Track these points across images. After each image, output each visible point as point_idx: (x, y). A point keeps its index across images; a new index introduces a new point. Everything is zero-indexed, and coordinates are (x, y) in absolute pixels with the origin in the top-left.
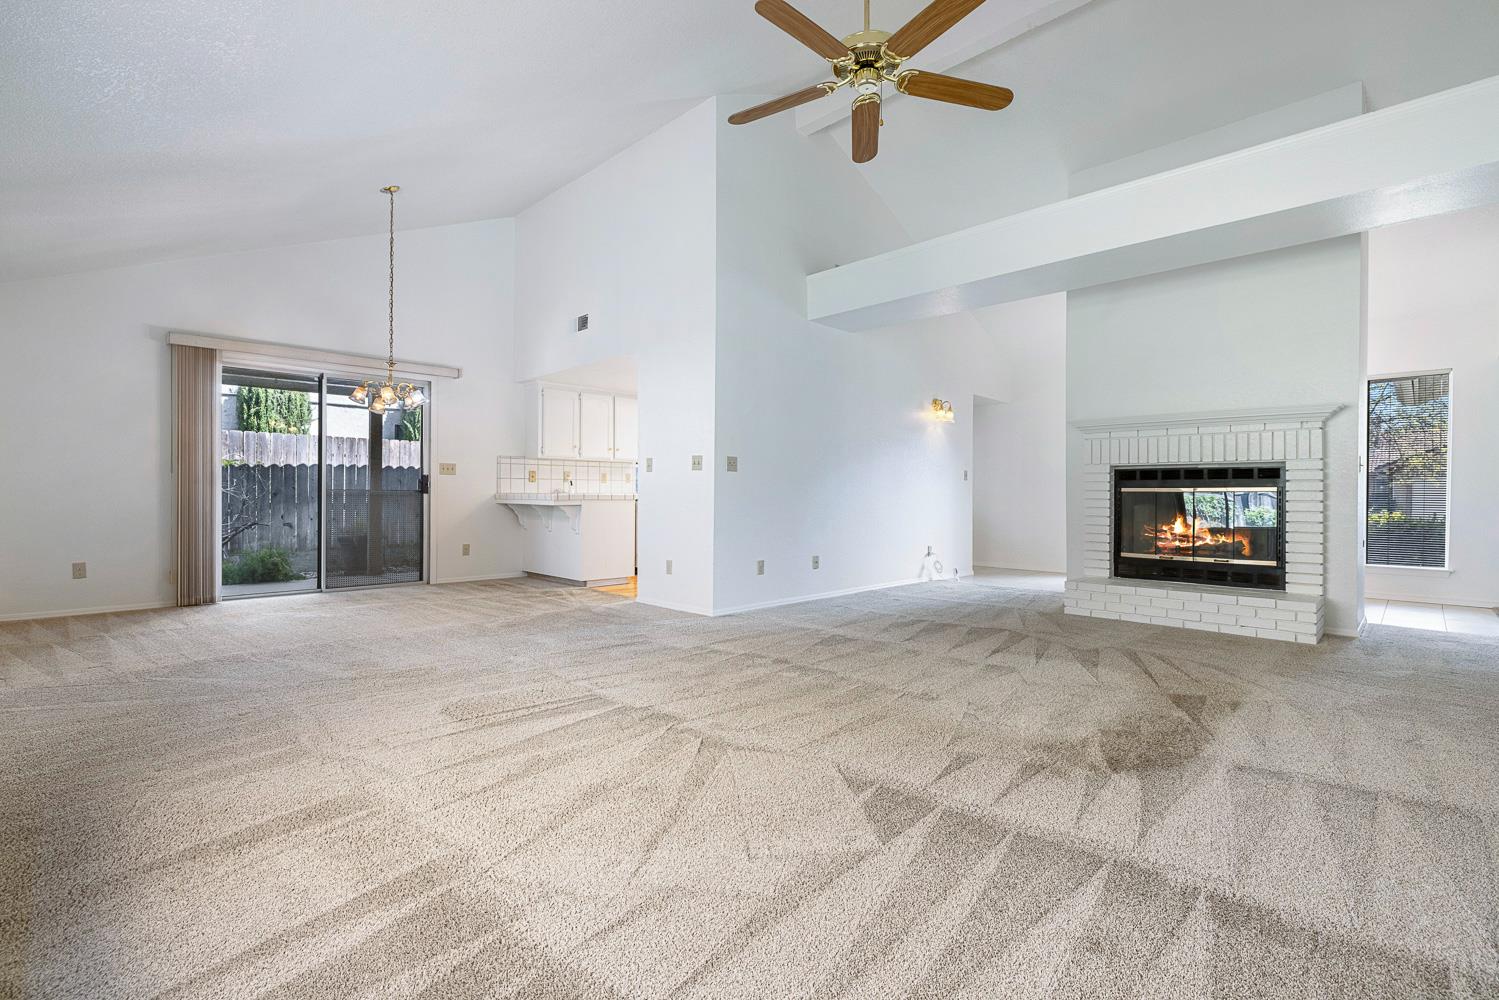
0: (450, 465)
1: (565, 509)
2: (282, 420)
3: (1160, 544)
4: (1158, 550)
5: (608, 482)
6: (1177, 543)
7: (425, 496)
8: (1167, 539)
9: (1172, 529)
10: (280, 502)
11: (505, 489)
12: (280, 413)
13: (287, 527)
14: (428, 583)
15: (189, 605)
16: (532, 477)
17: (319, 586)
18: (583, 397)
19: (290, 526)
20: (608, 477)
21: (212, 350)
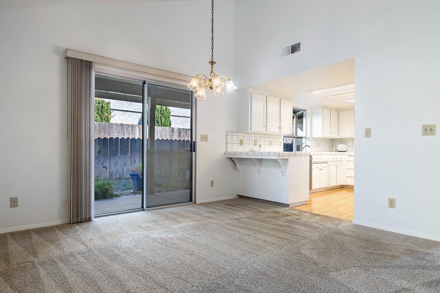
0: (204, 135)
1: (279, 161)
2: (99, 117)
5: (273, 146)
7: (194, 153)
10: (101, 156)
11: (230, 150)
12: (98, 113)
13: (105, 169)
14: (195, 203)
15: (77, 223)
16: (241, 143)
17: (143, 207)
18: (268, 98)
19: (106, 168)
20: (272, 143)
21: (90, 62)
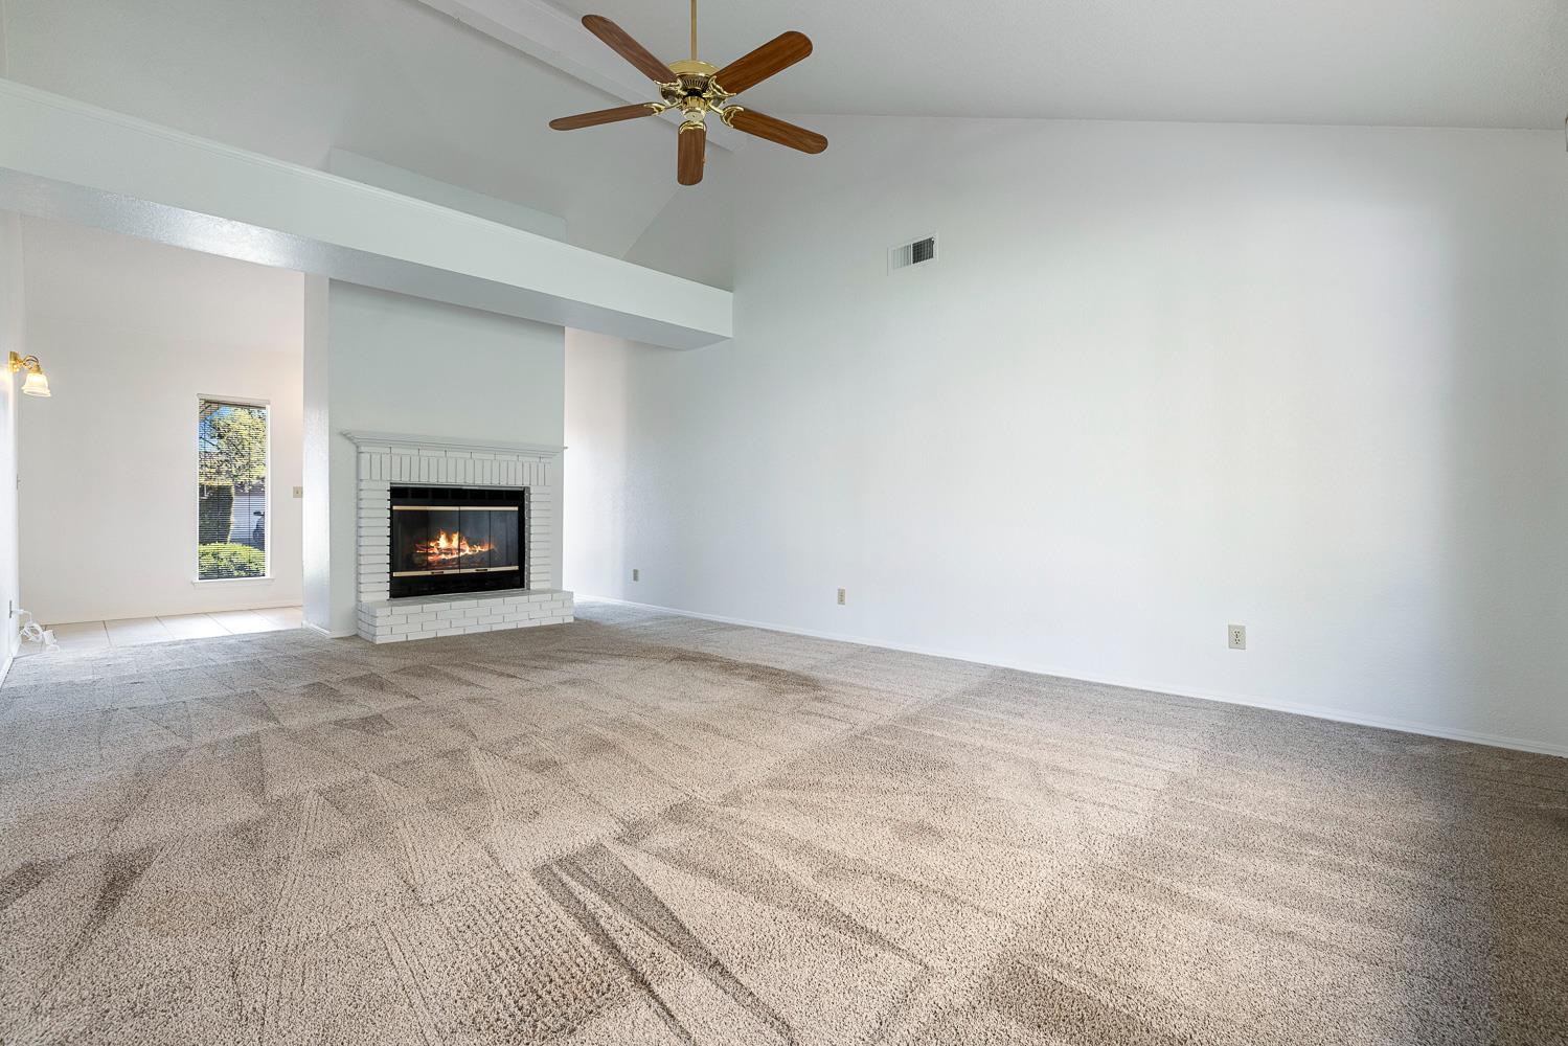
3: (430, 558)
4: (429, 565)
6: (443, 556)
8: (434, 553)
9: (438, 544)
